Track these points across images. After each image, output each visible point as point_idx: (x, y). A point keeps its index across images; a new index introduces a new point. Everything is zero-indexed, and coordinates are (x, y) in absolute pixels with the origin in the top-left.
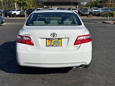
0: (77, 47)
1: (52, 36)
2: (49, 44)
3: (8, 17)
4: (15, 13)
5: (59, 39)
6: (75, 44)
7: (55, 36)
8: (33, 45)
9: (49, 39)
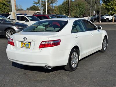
0: (41, 50)
1: (24, 39)
2: (23, 46)
3: (100, 22)
4: (108, 18)
5: (29, 42)
6: (39, 48)
7: (26, 40)
8: (14, 46)
9: (23, 42)
